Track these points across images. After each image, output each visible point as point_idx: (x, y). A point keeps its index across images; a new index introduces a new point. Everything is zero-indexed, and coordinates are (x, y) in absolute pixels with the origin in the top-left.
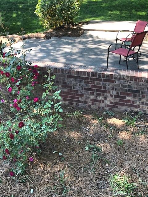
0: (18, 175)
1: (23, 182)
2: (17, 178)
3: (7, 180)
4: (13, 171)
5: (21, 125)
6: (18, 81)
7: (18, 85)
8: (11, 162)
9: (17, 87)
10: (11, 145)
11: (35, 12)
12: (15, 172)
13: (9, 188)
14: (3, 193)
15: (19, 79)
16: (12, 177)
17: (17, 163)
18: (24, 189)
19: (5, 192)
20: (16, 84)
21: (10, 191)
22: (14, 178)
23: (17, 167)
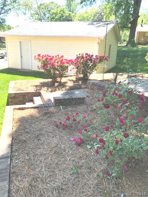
0: (113, 176)
1: (116, 184)
2: (111, 178)
3: (104, 177)
4: (109, 171)
5: (126, 135)
6: (127, 103)
7: (127, 105)
8: (108, 164)
9: (126, 107)
10: (114, 149)
11: (146, 58)
12: (110, 173)
13: (104, 184)
14: (99, 186)
15: (128, 102)
16: (108, 176)
17: (113, 166)
18: (116, 191)
19: (100, 186)
20: (126, 104)
21: (104, 186)
22: (109, 177)
23: (112, 170)
